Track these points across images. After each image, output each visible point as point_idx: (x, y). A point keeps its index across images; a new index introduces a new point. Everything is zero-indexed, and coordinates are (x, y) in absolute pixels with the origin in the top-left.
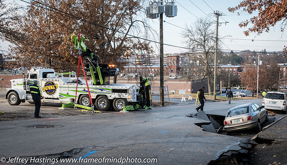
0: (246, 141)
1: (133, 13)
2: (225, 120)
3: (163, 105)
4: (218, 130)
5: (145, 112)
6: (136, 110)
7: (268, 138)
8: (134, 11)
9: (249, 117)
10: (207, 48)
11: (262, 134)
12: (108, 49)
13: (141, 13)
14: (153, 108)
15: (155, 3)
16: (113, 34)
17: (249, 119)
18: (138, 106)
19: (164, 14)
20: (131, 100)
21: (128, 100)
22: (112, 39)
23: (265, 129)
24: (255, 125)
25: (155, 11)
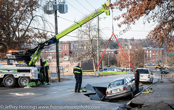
0: (123, 106)
1: (33, 10)
2: (107, 91)
3: (59, 81)
4: (102, 98)
5: (45, 87)
6: (37, 86)
7: (139, 103)
8: (34, 8)
9: (125, 87)
10: (91, 37)
11: (134, 101)
12: (13, 37)
13: (39, 10)
14: (51, 84)
15: (51, 3)
16: (18, 26)
17: (124, 89)
18: (39, 82)
19: (58, 11)
20: (34, 78)
21: (31, 78)
22: (16, 30)
23: (136, 96)
24: (129, 93)
25: (51, 9)
